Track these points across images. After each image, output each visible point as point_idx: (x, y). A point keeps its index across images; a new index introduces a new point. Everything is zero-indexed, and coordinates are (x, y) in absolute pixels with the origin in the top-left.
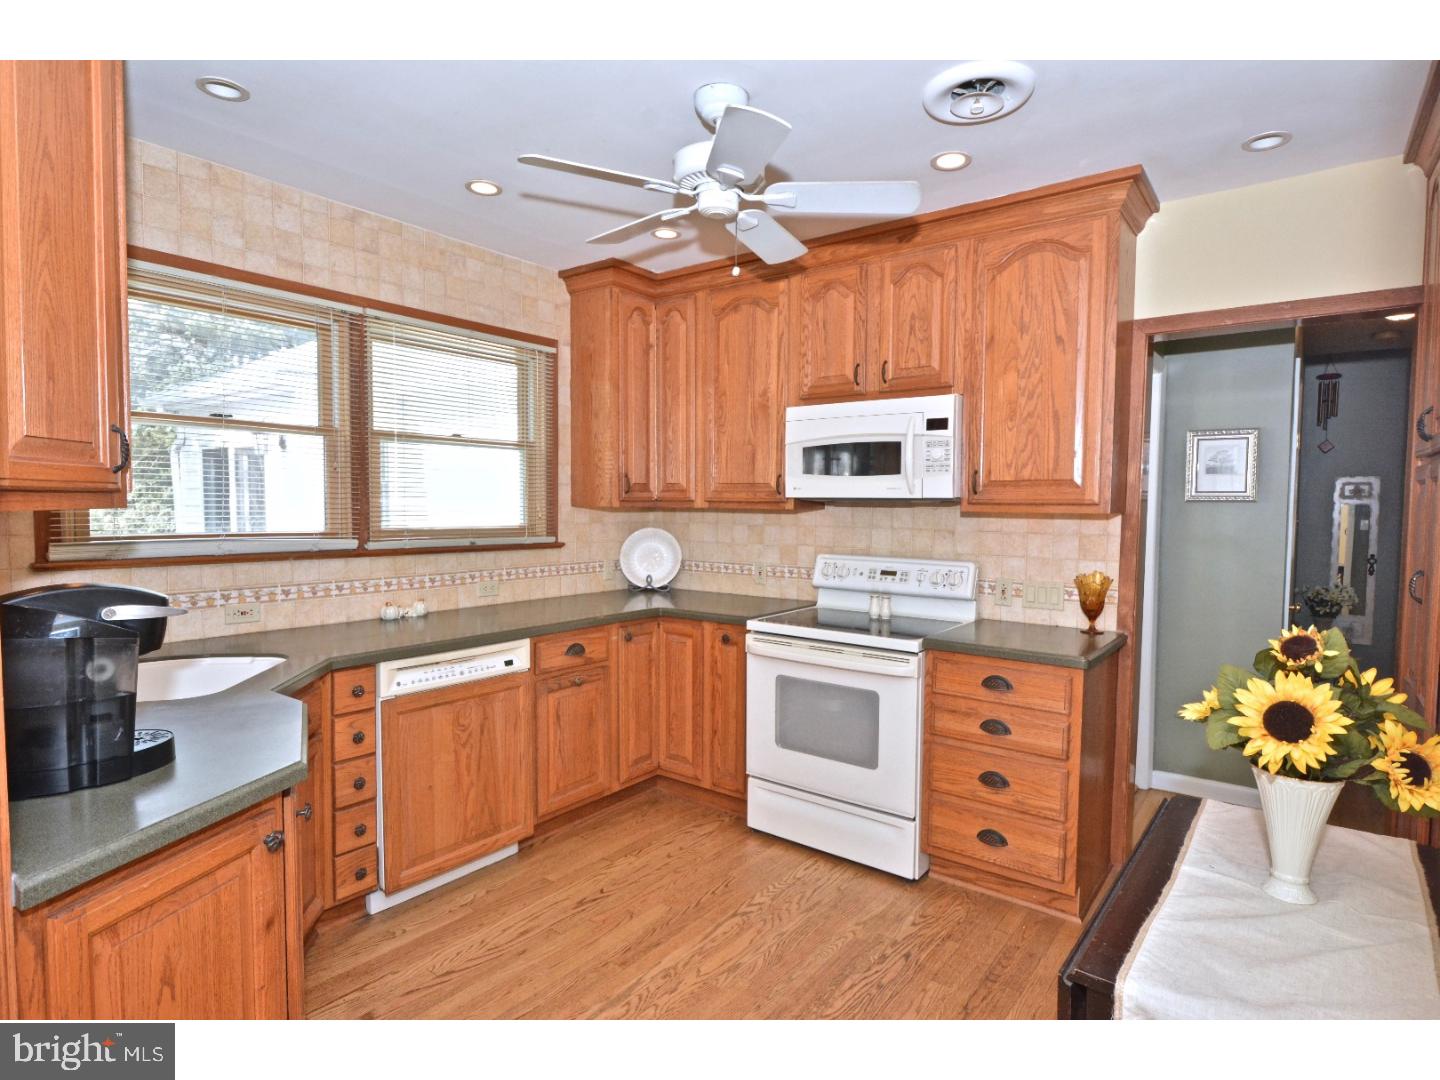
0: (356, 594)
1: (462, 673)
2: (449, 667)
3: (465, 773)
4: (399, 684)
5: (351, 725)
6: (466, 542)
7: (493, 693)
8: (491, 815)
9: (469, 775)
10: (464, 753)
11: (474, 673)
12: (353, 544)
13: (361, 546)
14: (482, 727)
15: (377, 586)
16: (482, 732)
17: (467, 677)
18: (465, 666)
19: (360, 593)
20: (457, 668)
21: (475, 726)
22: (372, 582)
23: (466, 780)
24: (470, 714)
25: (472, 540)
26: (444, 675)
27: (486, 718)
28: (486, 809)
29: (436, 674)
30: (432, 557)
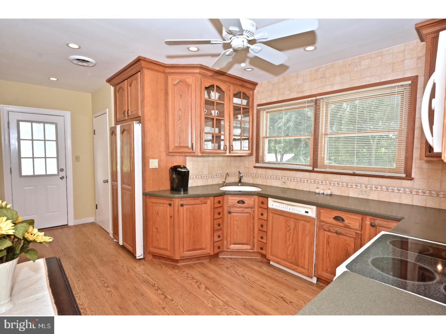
0: (312, 183)
1: (290, 209)
2: (287, 206)
3: (288, 240)
4: (272, 205)
5: (262, 211)
6: (351, 172)
7: (300, 220)
8: (296, 259)
9: (289, 241)
10: (288, 234)
11: (293, 210)
12: (311, 168)
13: (313, 169)
14: (294, 229)
15: (318, 182)
16: (294, 230)
17: (291, 211)
18: (291, 207)
19: (313, 183)
20: (289, 207)
21: (292, 227)
22: (317, 181)
23: (288, 243)
24: (291, 222)
25: (354, 171)
26: (285, 207)
27: (296, 226)
28: (294, 256)
29: (283, 206)
30: (339, 176)
